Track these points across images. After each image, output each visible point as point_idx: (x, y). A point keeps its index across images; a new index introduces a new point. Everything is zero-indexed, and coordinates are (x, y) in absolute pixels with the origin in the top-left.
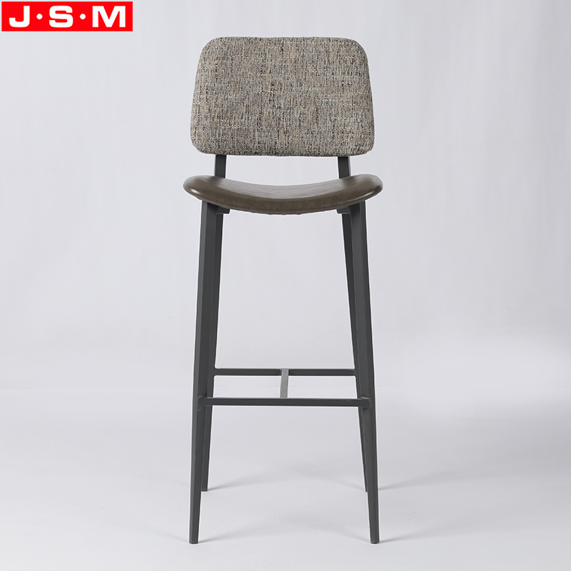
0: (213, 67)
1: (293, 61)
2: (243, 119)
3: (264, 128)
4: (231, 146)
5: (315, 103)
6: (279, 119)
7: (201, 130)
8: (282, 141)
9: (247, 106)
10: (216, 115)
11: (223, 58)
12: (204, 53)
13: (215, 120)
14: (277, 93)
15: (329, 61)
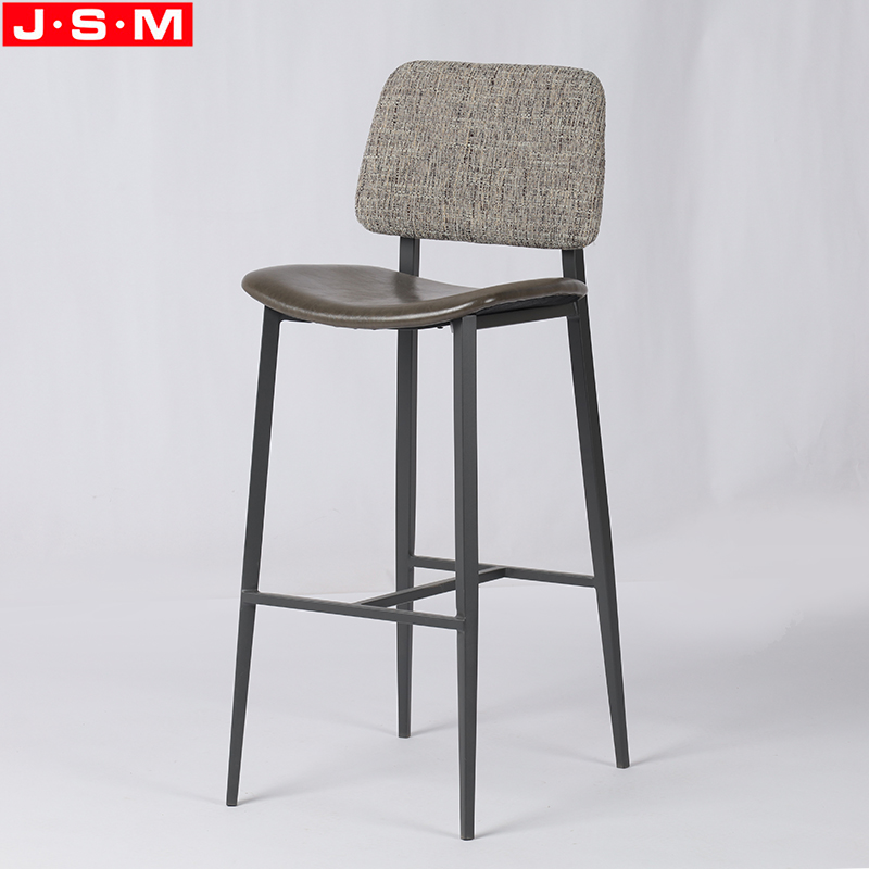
0: (393, 103)
1: (504, 101)
2: (426, 186)
3: (455, 199)
4: (407, 223)
5: (524, 164)
6: (476, 187)
7: (365, 198)
8: (477, 221)
9: (434, 165)
10: (388, 175)
11: (408, 93)
12: (390, 82)
13: (385, 184)
14: (475, 148)
15: (548, 103)
